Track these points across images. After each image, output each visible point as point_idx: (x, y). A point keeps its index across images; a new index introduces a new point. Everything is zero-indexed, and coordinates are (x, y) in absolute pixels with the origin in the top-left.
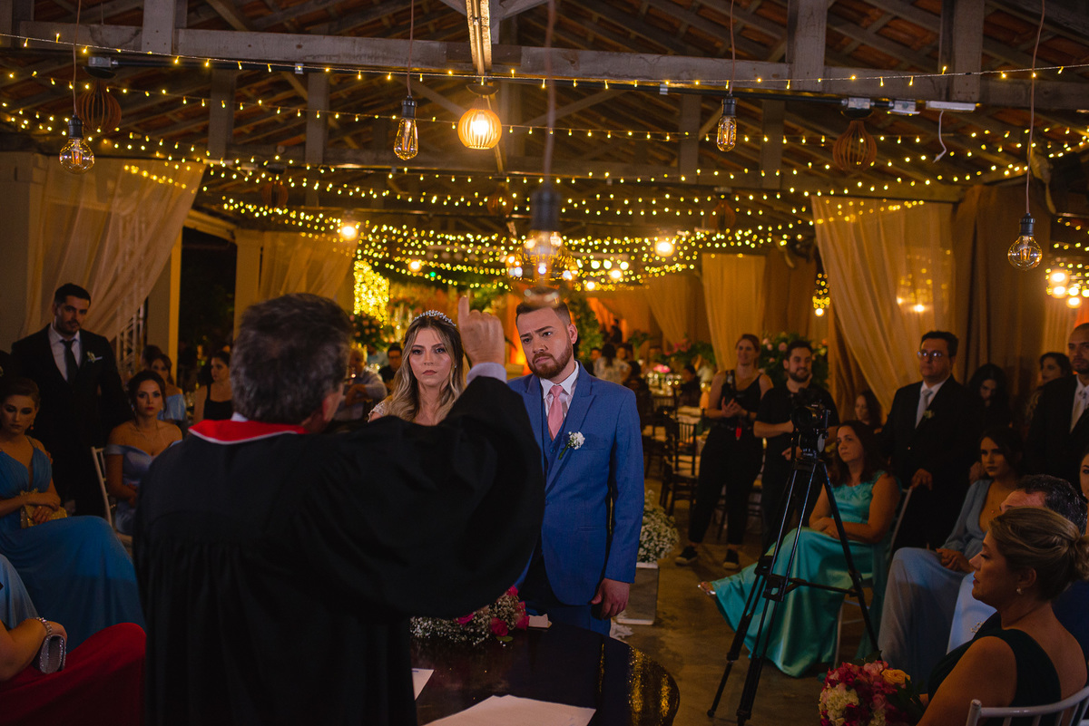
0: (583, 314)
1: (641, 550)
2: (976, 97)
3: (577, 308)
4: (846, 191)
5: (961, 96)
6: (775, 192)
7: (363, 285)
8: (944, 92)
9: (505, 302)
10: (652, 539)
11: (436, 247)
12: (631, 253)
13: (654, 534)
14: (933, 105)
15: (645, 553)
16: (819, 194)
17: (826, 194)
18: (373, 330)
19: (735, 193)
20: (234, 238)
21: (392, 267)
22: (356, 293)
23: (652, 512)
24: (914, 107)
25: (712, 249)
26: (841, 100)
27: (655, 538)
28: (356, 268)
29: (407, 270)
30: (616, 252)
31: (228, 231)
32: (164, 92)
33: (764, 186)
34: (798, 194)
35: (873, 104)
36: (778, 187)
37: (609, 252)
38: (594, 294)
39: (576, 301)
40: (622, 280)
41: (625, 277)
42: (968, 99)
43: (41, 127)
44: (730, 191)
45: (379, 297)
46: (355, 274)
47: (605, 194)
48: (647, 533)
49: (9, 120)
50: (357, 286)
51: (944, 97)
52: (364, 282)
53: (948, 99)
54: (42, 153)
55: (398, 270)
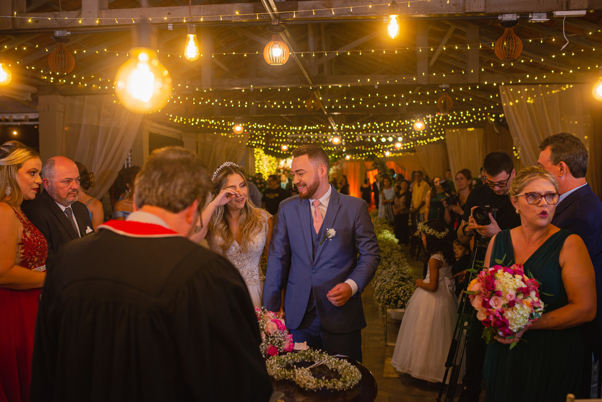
0: (382, 170)
1: (400, 301)
2: (586, 6)
3: (379, 166)
4: (520, 81)
5: (576, 6)
6: (476, 84)
7: (260, 161)
8: (565, 5)
9: (341, 166)
10: (406, 295)
11: (291, 136)
12: (403, 132)
13: (408, 292)
14: (558, 13)
15: (402, 303)
16: (503, 84)
17: (507, 84)
18: (263, 185)
19: (451, 88)
20: (182, 138)
21: (272, 149)
22: (256, 166)
23: (408, 279)
24: (545, 16)
25: (451, 127)
26: (498, 16)
27: (408, 294)
28: (255, 152)
29: (281, 150)
30: (394, 131)
31: (178, 134)
32: (105, 50)
33: (469, 82)
34: (490, 85)
35: (518, 17)
36: (477, 82)
37: (390, 132)
38: (390, 159)
39: (378, 162)
40: (402, 148)
41: (404, 147)
42: (581, 8)
43: (60, 81)
44: (448, 86)
45: (271, 168)
46: (255, 155)
47: (373, 94)
48: (402, 291)
49: (43, 78)
50: (256, 162)
51: (564, 8)
52: (260, 160)
53: (568, 9)
54: (61, 94)
55: (275, 151)
